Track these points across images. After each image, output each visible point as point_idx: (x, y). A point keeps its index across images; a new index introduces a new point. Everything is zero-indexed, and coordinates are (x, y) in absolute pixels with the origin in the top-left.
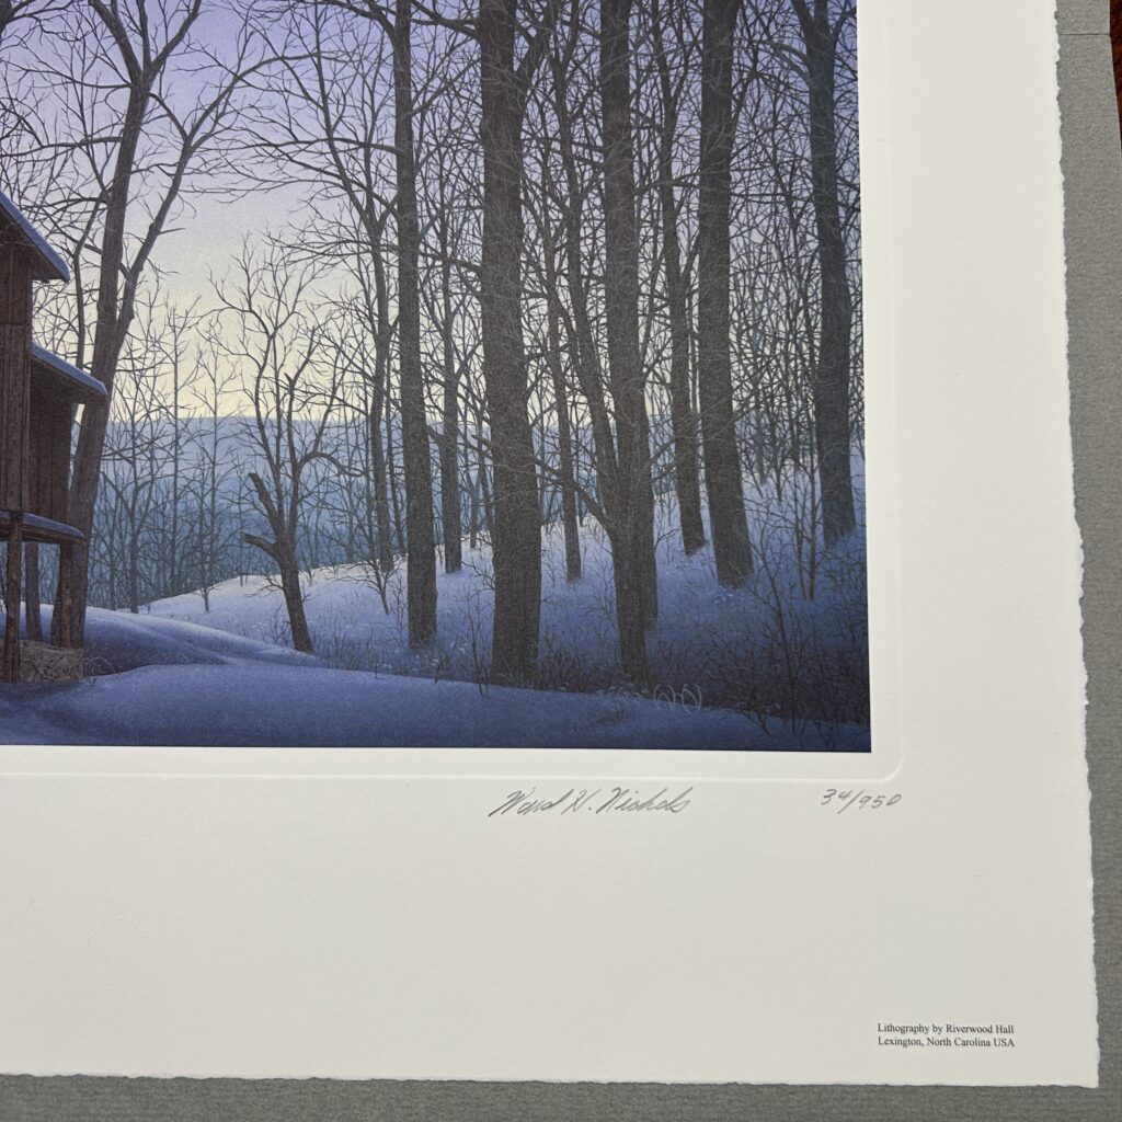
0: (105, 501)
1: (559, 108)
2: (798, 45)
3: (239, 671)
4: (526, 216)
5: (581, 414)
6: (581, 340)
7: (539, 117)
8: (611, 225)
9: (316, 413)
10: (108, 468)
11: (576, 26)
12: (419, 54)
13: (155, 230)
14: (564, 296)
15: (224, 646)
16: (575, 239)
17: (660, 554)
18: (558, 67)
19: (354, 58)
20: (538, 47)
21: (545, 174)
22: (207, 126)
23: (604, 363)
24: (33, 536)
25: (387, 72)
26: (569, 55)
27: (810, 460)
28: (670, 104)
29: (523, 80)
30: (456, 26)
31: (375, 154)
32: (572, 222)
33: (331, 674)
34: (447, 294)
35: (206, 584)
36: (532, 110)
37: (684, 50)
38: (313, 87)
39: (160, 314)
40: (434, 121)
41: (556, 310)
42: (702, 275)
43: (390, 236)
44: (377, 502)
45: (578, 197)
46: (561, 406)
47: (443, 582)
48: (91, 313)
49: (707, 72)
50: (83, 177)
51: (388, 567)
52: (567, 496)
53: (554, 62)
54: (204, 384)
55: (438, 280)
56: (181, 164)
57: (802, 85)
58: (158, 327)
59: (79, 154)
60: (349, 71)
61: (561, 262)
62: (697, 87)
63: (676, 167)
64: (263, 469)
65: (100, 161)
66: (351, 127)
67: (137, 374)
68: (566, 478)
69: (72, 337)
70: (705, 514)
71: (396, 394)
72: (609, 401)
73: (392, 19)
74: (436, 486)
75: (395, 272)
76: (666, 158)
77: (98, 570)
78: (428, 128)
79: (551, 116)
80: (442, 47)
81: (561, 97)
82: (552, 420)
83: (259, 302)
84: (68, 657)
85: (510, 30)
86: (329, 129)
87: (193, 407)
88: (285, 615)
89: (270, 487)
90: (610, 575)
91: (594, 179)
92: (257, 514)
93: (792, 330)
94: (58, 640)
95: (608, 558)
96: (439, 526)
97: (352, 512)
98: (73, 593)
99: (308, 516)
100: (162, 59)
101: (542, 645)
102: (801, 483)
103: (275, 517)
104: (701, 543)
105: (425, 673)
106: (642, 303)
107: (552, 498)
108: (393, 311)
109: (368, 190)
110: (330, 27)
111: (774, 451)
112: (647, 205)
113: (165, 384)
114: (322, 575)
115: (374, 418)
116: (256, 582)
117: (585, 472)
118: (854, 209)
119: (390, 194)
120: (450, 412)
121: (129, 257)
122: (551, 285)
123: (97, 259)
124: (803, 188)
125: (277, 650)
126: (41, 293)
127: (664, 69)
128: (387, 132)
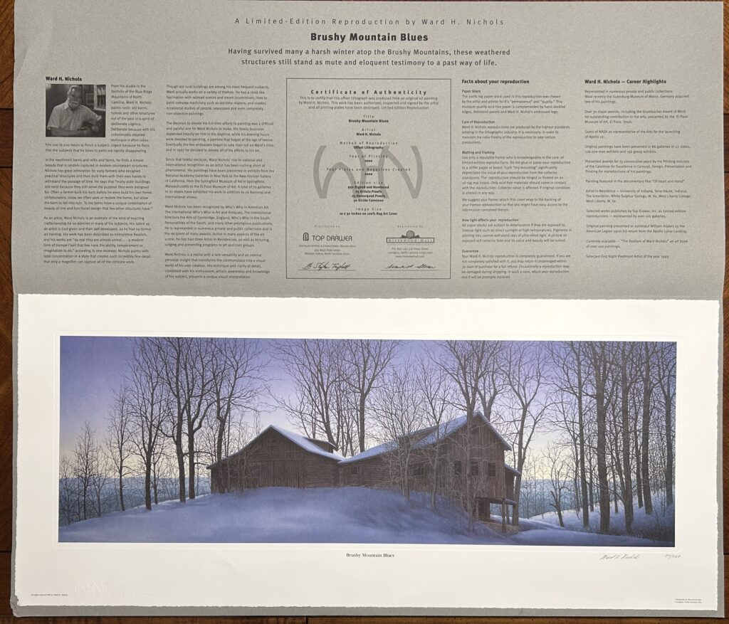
0: (521, 496)
1: (613, 414)
2: (663, 401)
3: (550, 531)
4: (606, 437)
5: (618, 479)
6: (618, 463)
7: (609, 417)
8: (624, 439)
9: (564, 479)
10: (522, 490)
11: (617, 397)
12: (584, 402)
13: (529, 440)
14: (614, 455)
15: (547, 526)
16: (617, 443)
17: (634, 508)
18: (613, 405)
19: (570, 403)
20: (609, 401)
21: (610, 428)
22: (539, 418)
23: (623, 468)
24: (507, 503)
25: (577, 406)
26: (615, 403)
27: (664, 489)
28: (637, 414)
29: (606, 408)
30: (591, 396)
31: (575, 424)
32: (616, 439)
33: (568, 532)
34: (590, 454)
35: (542, 513)
36: (608, 415)
37: (640, 402)
38: (561, 409)
39: (531, 458)
40: (587, 417)
41: (613, 457)
42: (643, 450)
43: (578, 442)
44: (576, 497)
45: (617, 433)
46: (614, 477)
47: (591, 514)
48: (517, 458)
49: (644, 407)
50: (514, 428)
51: (579, 510)
52: (615, 497)
53: (612, 404)
54: (541, 472)
55: (588, 451)
56: (534, 426)
57: (664, 410)
58: (531, 460)
59: (513, 424)
60: (569, 406)
61: (614, 447)
62: (642, 410)
63: (637, 427)
64: (553, 490)
65: (517, 424)
66: (570, 418)
67: (527, 470)
68: (615, 492)
69: (513, 462)
70: (643, 500)
71: (580, 475)
72: (624, 476)
73: (578, 394)
74: (588, 494)
75: (579, 449)
76: (635, 425)
77: (521, 510)
78: (586, 418)
79: (611, 416)
80: (588, 401)
81: (614, 412)
82: (612, 480)
83: (551, 455)
84: (515, 528)
85: (603, 397)
86: (565, 419)
87: (538, 477)
88: (558, 520)
89: (555, 493)
90: (624, 512)
91: (621, 430)
92: (552, 499)
93: (661, 462)
94: (513, 524)
95: (624, 509)
96: (589, 502)
97: (571, 499)
98: (516, 515)
99: (562, 500)
100: (529, 403)
101: (610, 527)
102: (662, 493)
103: (556, 500)
104: (642, 505)
105: (587, 531)
106: (630, 456)
107: (612, 496)
108: (579, 458)
109: (573, 432)
110: (565, 396)
111: (657, 487)
112: (631, 435)
113: (532, 472)
114: (566, 512)
115: (575, 480)
116: (552, 513)
117: (619, 491)
118: (674, 437)
119: (578, 433)
120: (591, 478)
121: (524, 446)
122: (611, 452)
123: (517, 446)
124: (664, 432)
125: (557, 527)
126: (506, 453)
127: (635, 406)
128: (577, 419)
